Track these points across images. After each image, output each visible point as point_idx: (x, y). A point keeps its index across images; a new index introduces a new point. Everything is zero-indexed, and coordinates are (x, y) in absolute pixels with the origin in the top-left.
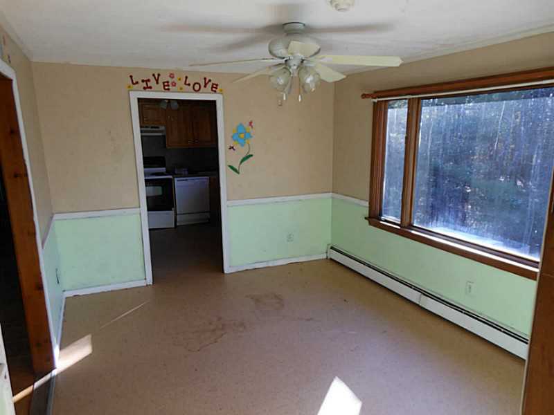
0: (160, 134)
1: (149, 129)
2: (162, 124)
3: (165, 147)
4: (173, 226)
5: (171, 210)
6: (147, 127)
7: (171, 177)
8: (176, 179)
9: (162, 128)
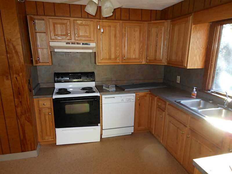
0: (91, 51)
1: (81, 45)
2: (93, 41)
3: (95, 63)
4: (99, 140)
5: (98, 125)
6: (78, 43)
7: (98, 94)
8: (103, 96)
9: (93, 45)
